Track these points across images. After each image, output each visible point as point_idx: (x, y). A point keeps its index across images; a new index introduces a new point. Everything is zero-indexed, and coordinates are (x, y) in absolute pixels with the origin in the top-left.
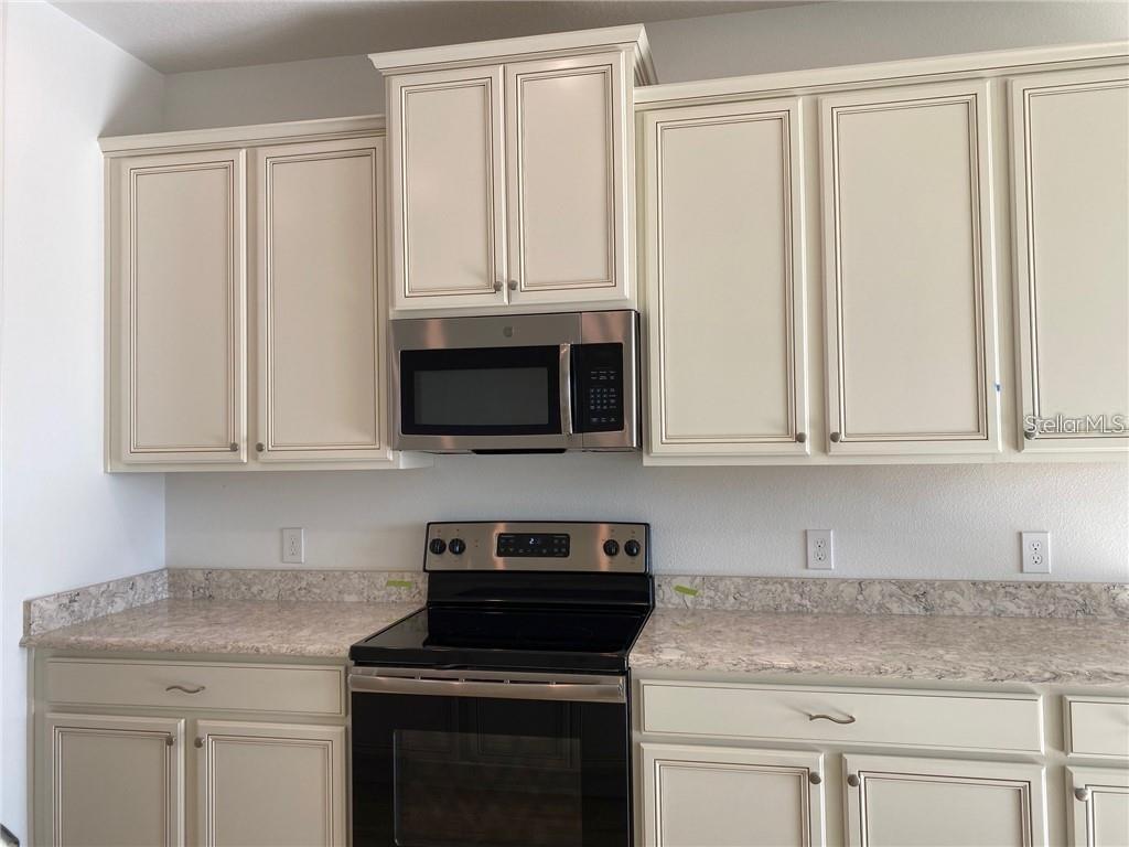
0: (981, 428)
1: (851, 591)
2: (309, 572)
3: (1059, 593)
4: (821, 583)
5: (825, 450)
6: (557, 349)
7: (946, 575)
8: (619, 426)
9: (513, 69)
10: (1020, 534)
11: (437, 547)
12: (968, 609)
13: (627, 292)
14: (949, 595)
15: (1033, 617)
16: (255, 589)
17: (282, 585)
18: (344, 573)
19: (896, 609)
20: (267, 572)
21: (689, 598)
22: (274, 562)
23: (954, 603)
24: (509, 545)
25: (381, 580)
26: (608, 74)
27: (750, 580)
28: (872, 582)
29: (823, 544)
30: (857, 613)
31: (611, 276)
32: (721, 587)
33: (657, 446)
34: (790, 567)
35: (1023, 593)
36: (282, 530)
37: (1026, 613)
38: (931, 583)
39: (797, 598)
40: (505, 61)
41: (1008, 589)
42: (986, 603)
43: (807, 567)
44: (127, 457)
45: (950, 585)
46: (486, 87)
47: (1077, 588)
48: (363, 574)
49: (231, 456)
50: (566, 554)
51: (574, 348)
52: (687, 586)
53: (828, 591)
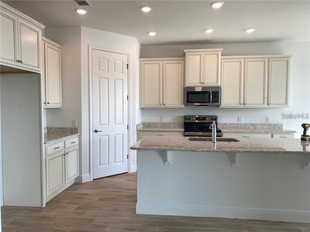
0: (264, 103)
1: (245, 125)
2: (165, 123)
3: (272, 125)
4: (241, 124)
5: (244, 106)
6: (210, 92)
7: (257, 123)
8: (218, 102)
9: (204, 53)
10: (267, 118)
11: (186, 119)
12: (260, 127)
13: (219, 84)
14: (257, 125)
15: (268, 128)
16: (156, 125)
17: (161, 125)
18: (171, 123)
19: (250, 127)
20: (158, 123)
21: (222, 126)
22: (159, 121)
23: (258, 126)
24: (197, 119)
25: (176, 124)
26: (218, 55)
27: (231, 124)
28: (247, 124)
29: (241, 119)
30: (245, 128)
31: (217, 82)
32: (227, 124)
33: (222, 105)
34: (236, 122)
35: (267, 125)
36: (160, 117)
37: (267, 127)
38: (255, 124)
39: (237, 126)
40: (203, 52)
41: (265, 125)
42: (262, 126)
43: (239, 122)
44: (143, 105)
45: (257, 124)
46: (200, 55)
47: (274, 124)
48: (174, 123)
49: (160, 106)
50: (206, 120)
51: (212, 92)
52: (222, 124)
53: (241, 125)
